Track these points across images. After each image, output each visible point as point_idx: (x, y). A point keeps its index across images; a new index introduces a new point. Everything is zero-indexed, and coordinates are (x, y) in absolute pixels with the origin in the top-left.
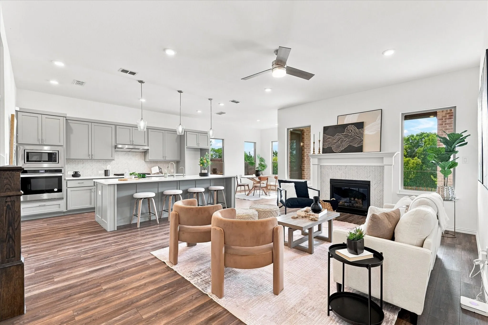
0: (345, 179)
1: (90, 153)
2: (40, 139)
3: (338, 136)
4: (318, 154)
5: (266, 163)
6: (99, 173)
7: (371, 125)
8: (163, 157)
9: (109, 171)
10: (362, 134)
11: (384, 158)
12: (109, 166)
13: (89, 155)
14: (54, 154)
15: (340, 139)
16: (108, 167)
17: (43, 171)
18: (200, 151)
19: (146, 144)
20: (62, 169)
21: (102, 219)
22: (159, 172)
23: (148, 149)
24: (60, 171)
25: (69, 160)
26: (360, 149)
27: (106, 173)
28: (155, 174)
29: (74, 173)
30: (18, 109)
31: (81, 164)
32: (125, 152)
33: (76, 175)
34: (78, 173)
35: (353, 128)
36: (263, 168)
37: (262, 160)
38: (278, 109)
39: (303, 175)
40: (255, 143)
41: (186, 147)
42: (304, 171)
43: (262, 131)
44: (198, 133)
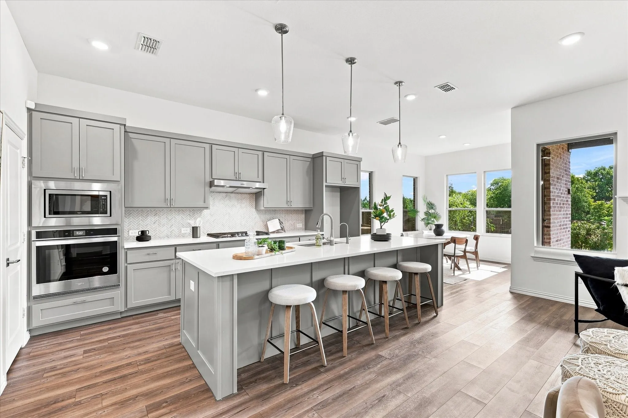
1: (168, 196)
2: (75, 168)
5: (438, 211)
6: (183, 232)
8: (287, 202)
9: (199, 228)
12: (199, 219)
13: (166, 200)
14: (103, 198)
16: (198, 222)
17: (81, 233)
18: (341, 192)
19: (260, 179)
20: (116, 229)
21: (198, 351)
22: (280, 228)
23: (264, 189)
24: (114, 232)
25: (130, 210)
27: (195, 232)
28: (273, 232)
29: (140, 233)
30: (33, 107)
31: (152, 217)
32: (224, 195)
33: (143, 237)
34: (147, 233)
36: (432, 219)
37: (431, 205)
38: (512, 107)
39: (546, 235)
40: (417, 178)
41: (325, 184)
42: (549, 227)
43: (427, 159)
44: (343, 160)
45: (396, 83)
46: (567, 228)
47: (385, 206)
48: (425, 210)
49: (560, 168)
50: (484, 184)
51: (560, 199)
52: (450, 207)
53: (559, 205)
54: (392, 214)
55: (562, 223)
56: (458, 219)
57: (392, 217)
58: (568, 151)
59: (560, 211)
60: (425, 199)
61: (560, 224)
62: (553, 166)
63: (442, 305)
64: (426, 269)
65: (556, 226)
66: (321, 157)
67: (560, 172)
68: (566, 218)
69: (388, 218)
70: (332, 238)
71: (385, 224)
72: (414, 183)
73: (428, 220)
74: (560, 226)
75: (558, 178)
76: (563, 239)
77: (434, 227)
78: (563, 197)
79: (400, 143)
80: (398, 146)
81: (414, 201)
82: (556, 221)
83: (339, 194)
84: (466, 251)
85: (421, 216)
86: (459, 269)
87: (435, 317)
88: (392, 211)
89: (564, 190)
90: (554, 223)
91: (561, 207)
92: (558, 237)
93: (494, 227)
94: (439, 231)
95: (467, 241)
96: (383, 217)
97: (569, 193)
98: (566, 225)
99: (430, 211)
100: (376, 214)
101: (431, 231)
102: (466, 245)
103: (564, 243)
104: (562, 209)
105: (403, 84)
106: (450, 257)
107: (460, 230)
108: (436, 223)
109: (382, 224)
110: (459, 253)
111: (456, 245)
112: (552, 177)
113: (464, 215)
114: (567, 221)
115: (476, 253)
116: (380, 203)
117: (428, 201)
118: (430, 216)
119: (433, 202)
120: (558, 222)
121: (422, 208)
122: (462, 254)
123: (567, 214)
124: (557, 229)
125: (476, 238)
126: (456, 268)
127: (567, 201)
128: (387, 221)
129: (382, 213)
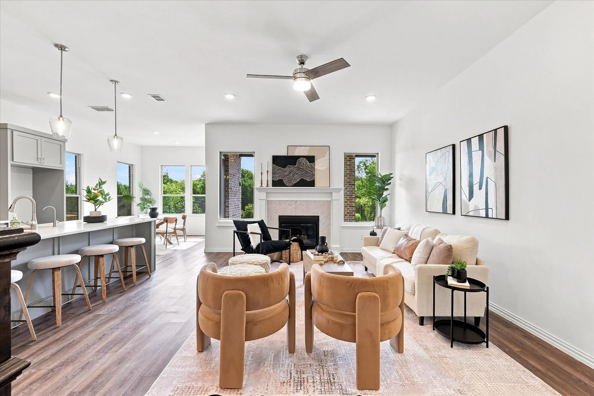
0: (296, 215)
3: (289, 168)
4: (266, 187)
5: (153, 196)
7: (321, 159)
10: (313, 169)
11: (333, 193)
15: (292, 172)
18: (33, 174)
26: (312, 184)
35: (304, 161)
36: (148, 204)
37: (146, 192)
38: (206, 123)
39: (227, 212)
40: (132, 165)
41: (10, 163)
42: (228, 207)
43: (143, 148)
44: (40, 137)
45: (112, 81)
46: (239, 207)
47: (100, 190)
48: (141, 196)
49: (235, 168)
50: (191, 175)
51: (235, 189)
52: (164, 194)
53: (234, 193)
54: (107, 197)
55: (236, 204)
56: (172, 204)
57: (108, 200)
58: (240, 158)
59: (235, 196)
60: (141, 186)
61: (234, 205)
62: (231, 167)
63: (155, 270)
64: (141, 241)
65: (233, 206)
66: (5, 129)
67: (235, 171)
68: (239, 201)
69: (104, 201)
70: (34, 221)
71: (100, 206)
72: (130, 170)
73: (144, 205)
74: (235, 206)
75: (233, 175)
76: (237, 215)
77: (149, 211)
78: (237, 187)
79: (116, 135)
80: (114, 137)
81: (130, 187)
82: (232, 203)
83: (31, 176)
84: (176, 228)
85: (137, 200)
86: (171, 243)
87: (148, 278)
88: (108, 194)
89: (237, 182)
90: (231, 204)
91: (236, 194)
92: (233, 213)
93: (200, 210)
94: (153, 213)
95: (176, 220)
96: (97, 201)
97: (240, 185)
98: (238, 205)
99: (146, 197)
100: (90, 197)
101: (146, 214)
102: (176, 224)
103: (237, 217)
104: (236, 195)
105: (119, 83)
106: (162, 234)
107: (173, 213)
108: (152, 207)
109: (97, 207)
110: (170, 230)
111: (168, 224)
112: (230, 174)
113: (177, 201)
114: (239, 203)
115: (183, 230)
116: (94, 187)
117: (144, 187)
118: (146, 201)
119: (148, 188)
120: (233, 204)
121: (137, 194)
122: (173, 231)
123: (239, 198)
124: (233, 208)
125: (184, 218)
126: (168, 244)
127: (239, 190)
128: (102, 204)
129: (97, 196)
